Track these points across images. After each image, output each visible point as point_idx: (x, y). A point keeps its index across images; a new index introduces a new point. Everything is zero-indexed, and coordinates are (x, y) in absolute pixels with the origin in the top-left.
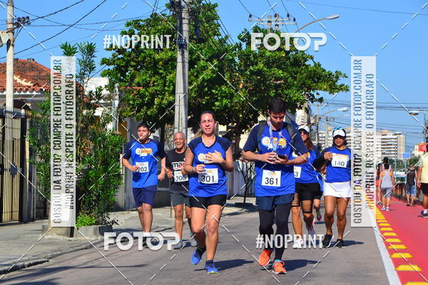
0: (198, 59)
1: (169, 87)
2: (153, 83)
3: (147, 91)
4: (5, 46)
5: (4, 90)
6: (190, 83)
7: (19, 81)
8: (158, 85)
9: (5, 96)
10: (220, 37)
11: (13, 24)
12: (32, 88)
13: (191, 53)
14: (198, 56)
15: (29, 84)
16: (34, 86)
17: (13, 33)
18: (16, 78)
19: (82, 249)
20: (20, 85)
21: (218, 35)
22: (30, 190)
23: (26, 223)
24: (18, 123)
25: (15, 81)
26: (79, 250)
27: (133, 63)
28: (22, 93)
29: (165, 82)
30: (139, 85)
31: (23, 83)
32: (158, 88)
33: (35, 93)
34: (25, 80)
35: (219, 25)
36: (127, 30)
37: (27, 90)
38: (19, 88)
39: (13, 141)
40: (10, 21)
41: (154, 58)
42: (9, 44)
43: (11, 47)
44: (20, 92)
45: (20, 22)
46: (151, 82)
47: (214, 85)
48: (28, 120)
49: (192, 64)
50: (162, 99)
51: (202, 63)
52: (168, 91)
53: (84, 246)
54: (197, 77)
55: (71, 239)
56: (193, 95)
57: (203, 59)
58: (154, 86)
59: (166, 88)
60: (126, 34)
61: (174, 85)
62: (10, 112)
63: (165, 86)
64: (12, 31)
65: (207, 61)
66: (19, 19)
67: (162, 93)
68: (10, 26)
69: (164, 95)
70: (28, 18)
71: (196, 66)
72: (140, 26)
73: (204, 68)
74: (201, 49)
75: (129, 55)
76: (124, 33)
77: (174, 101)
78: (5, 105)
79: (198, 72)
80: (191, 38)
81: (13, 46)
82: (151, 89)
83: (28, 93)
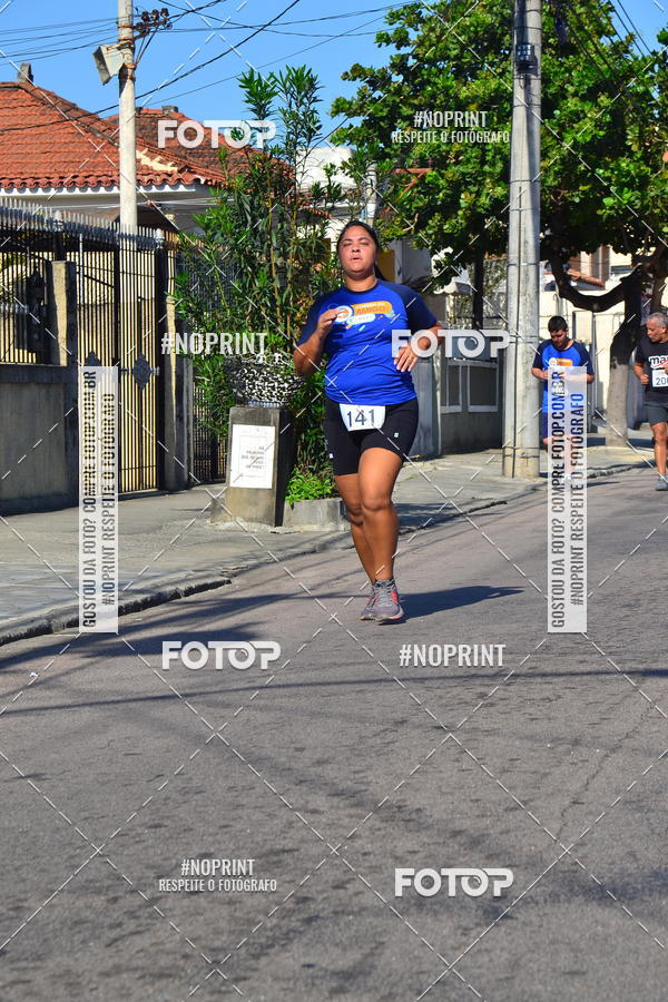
0: (562, 94)
1: (493, 165)
2: (457, 157)
3: (442, 176)
4: (116, 81)
5: (114, 183)
6: (544, 155)
7: (146, 161)
8: (468, 161)
9: (116, 198)
10: (615, 39)
11: (133, 28)
12: (176, 176)
13: (546, 81)
14: (562, 88)
15: (169, 168)
16: (179, 172)
17: (133, 50)
18: (140, 155)
19: (304, 553)
20: (149, 171)
21: (608, 34)
22: (180, 417)
23: (172, 491)
24: (147, 262)
25: (138, 161)
26: (297, 555)
27: (406, 111)
28: (154, 190)
29: (484, 152)
30: (423, 162)
31: (156, 165)
32: (469, 169)
33: (182, 189)
34: (159, 158)
35: (612, 9)
36: (391, 33)
37: (164, 182)
38: (146, 178)
39: (139, 305)
40: (124, 21)
41: (456, 97)
42: (123, 75)
43: (129, 81)
44: (148, 187)
45: (147, 24)
46: (452, 155)
47: (601, 156)
48: (171, 254)
49: (548, 107)
50: (478, 194)
51: (572, 104)
52: (491, 174)
53: (307, 547)
54: (560, 139)
55: (277, 529)
56: (551, 181)
57: (575, 94)
58: (457, 163)
59: (486, 168)
60: (388, 41)
61: (507, 161)
62: (130, 238)
63: (483, 162)
64: (129, 44)
65: (583, 99)
66: (145, 16)
67: (477, 179)
68: (126, 33)
69: (481, 184)
70: (165, 11)
71: (557, 112)
72: (422, 21)
73: (577, 116)
74: (569, 70)
75: (398, 91)
76: (383, 39)
77: (507, 197)
78: (118, 220)
79: (562, 128)
80: (545, 45)
81: (133, 79)
82: (453, 172)
83: (167, 189)
